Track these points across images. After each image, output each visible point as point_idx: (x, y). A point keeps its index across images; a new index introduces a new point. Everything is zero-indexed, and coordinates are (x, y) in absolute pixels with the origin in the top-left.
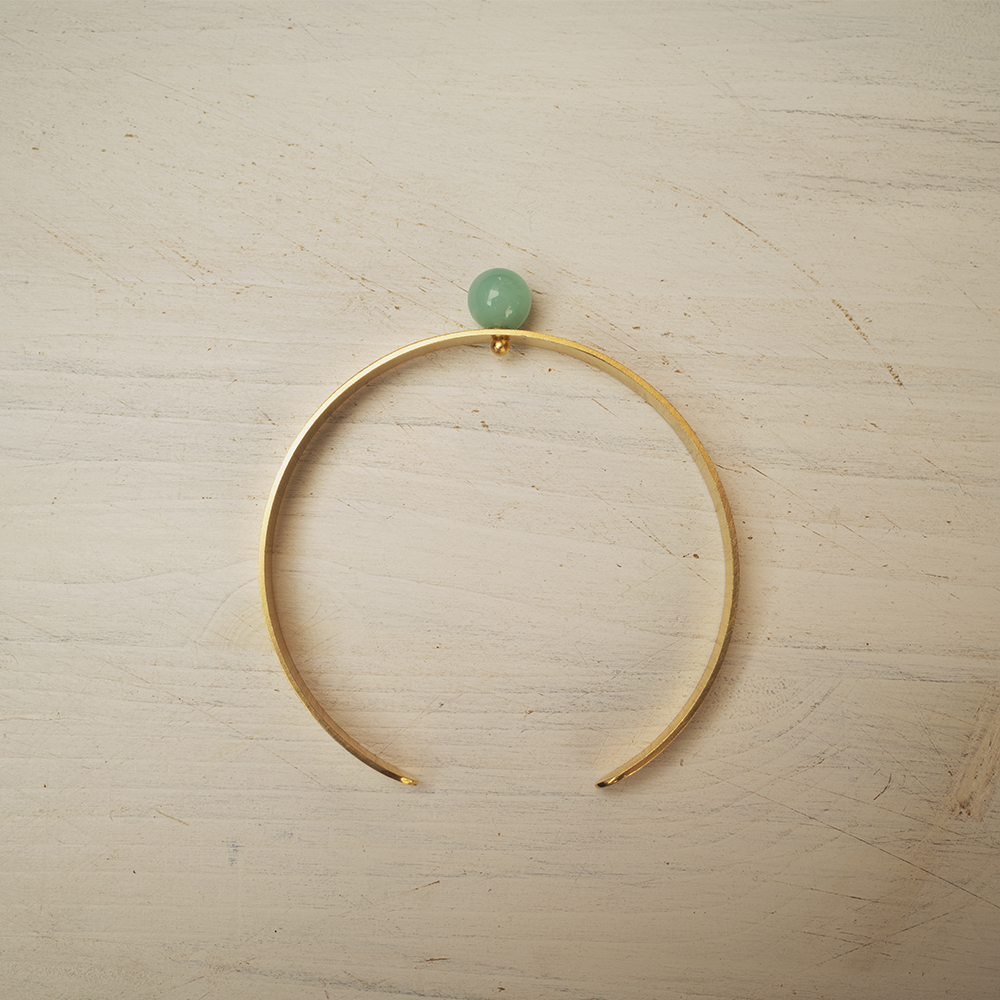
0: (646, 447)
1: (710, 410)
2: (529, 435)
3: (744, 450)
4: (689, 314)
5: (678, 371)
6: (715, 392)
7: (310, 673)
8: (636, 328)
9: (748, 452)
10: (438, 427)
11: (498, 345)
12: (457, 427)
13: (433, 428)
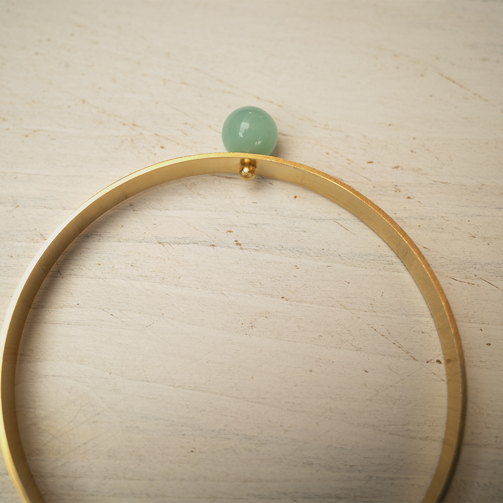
0: (385, 262)
1: (440, 230)
2: (278, 252)
3: (475, 264)
4: (415, 151)
5: (409, 198)
6: (444, 215)
7: (65, 477)
8: (370, 162)
9: (478, 266)
10: (195, 246)
11: (246, 170)
12: (213, 245)
13: (192, 246)
